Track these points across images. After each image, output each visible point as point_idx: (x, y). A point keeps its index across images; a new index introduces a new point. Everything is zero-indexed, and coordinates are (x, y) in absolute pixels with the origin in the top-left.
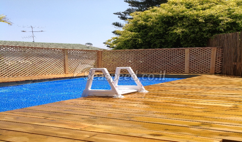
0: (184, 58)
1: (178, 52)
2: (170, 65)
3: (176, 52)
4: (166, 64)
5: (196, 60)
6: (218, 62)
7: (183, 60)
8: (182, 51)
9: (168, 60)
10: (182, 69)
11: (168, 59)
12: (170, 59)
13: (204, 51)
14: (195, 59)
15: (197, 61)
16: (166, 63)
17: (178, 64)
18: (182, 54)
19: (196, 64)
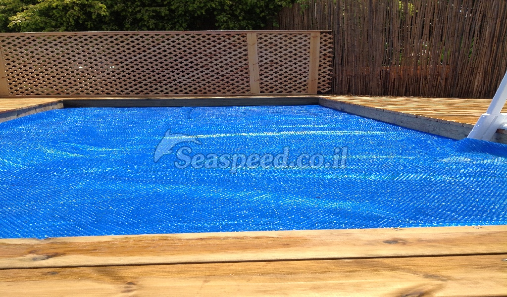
0: (244, 58)
1: (228, 41)
2: (212, 76)
3: (224, 41)
4: (202, 72)
5: (275, 61)
6: (325, 68)
7: (245, 62)
8: (239, 39)
9: (205, 63)
10: (243, 84)
11: (206, 60)
12: (210, 60)
13: (291, 38)
14: (271, 59)
15: (276, 63)
16: (201, 69)
17: (231, 73)
18: (239, 45)
19: (276, 72)
